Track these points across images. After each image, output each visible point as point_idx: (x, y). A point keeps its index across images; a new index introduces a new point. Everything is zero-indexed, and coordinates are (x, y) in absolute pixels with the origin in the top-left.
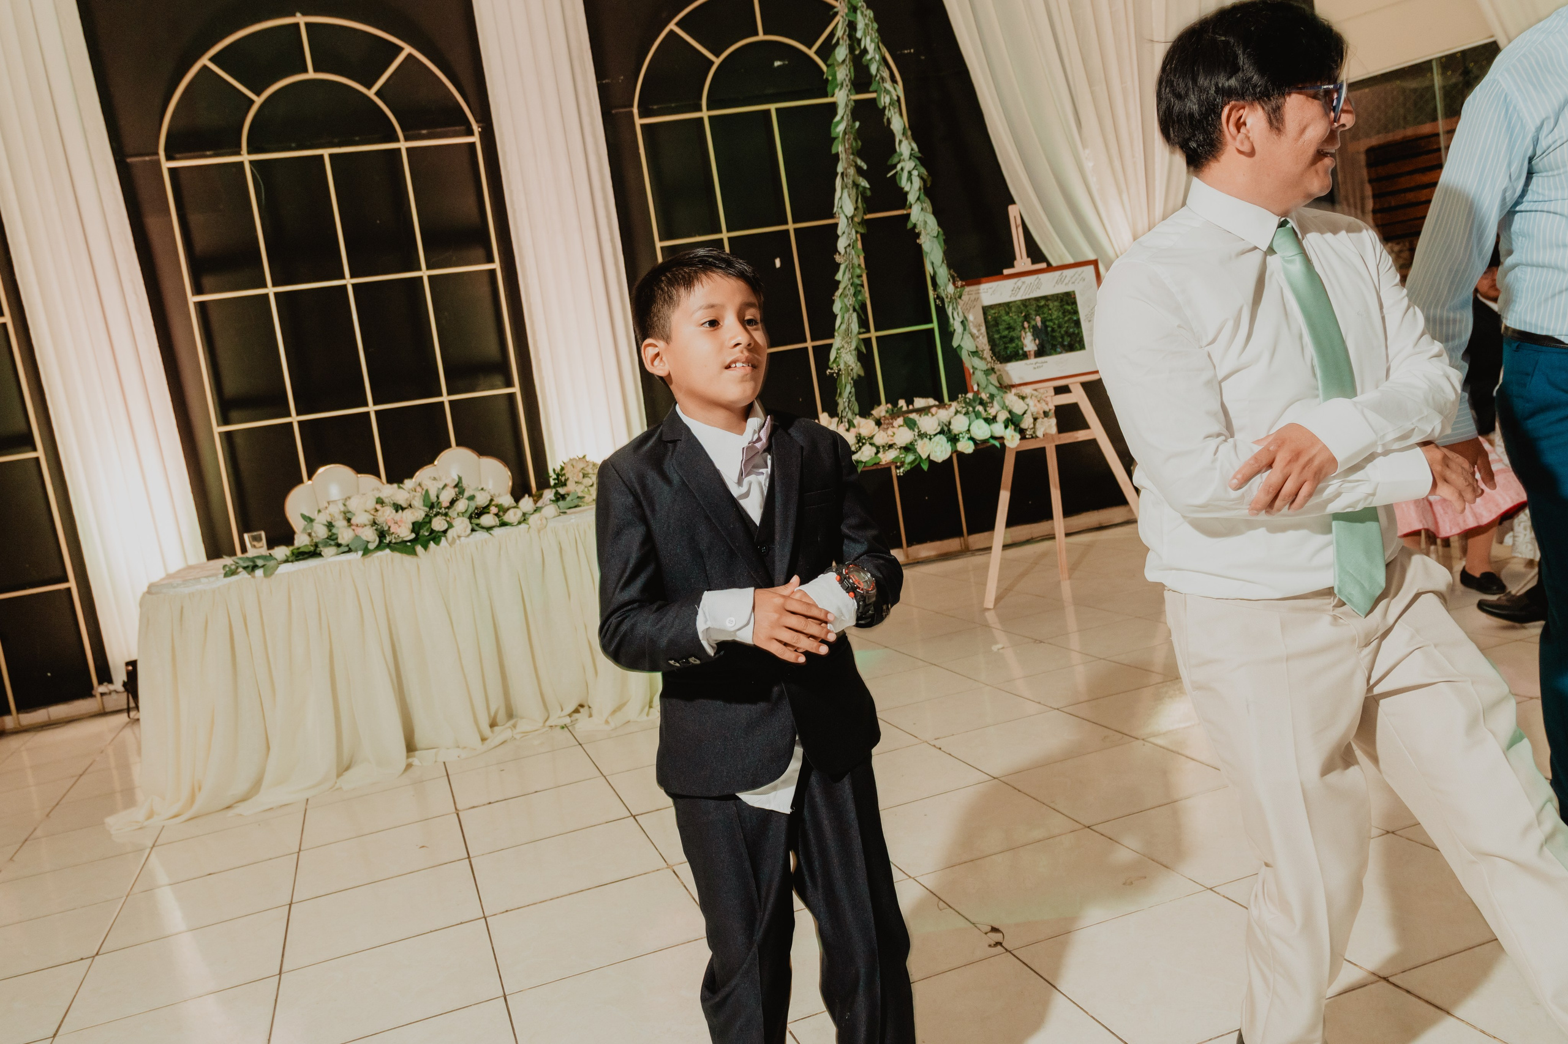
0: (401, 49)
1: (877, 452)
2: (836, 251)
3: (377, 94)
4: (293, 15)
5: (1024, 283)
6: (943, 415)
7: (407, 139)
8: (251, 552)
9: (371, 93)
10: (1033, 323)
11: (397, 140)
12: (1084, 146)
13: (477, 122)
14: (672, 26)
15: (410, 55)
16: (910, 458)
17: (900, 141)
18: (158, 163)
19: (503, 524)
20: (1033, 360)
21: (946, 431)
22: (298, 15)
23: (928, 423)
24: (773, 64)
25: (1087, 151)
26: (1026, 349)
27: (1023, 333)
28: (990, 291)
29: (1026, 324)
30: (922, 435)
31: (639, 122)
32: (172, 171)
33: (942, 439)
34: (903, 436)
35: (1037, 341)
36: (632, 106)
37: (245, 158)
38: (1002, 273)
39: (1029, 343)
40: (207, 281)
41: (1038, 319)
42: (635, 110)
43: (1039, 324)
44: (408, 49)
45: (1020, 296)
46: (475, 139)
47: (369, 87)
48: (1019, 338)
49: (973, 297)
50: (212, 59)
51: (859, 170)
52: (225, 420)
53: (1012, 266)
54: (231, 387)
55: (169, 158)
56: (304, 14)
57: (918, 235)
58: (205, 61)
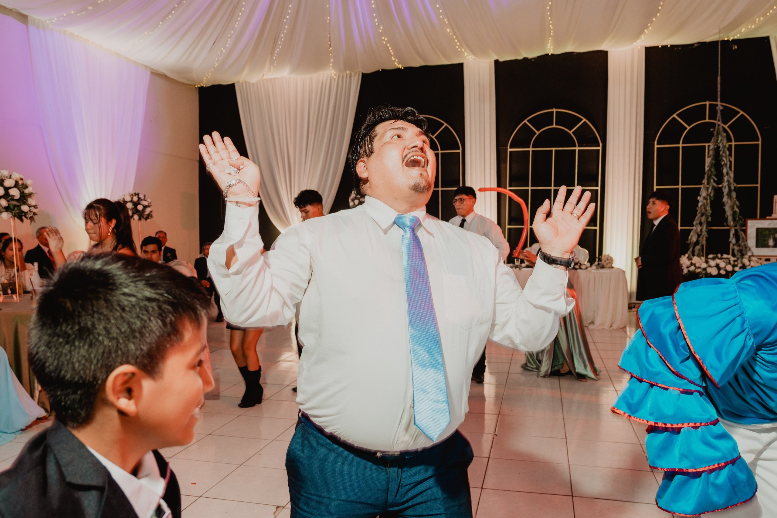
0: (582, 120)
1: (695, 269)
2: (697, 206)
3: (573, 133)
4: (552, 108)
5: (773, 222)
6: (718, 261)
7: (579, 146)
8: (516, 264)
9: (571, 132)
10: (774, 236)
11: (575, 146)
13: (602, 142)
14: (675, 116)
15: (585, 122)
16: (704, 272)
17: (725, 176)
18: (507, 149)
19: (580, 268)
20: (771, 249)
21: (717, 266)
22: (554, 108)
23: (712, 263)
24: (710, 130)
26: (769, 244)
27: (770, 239)
28: (760, 223)
29: (771, 236)
30: (710, 266)
31: (656, 146)
32: (510, 152)
33: (716, 268)
34: (704, 265)
35: (774, 242)
36: (654, 141)
37: (531, 149)
38: (767, 218)
39: (771, 243)
40: (513, 184)
42: (656, 143)
44: (584, 120)
45: (771, 226)
46: (600, 148)
47: (570, 130)
48: (768, 240)
50: (528, 121)
51: (714, 181)
52: (509, 224)
53: (771, 216)
54: (513, 214)
55: (510, 148)
56: (556, 108)
57: (725, 206)
58: (526, 121)
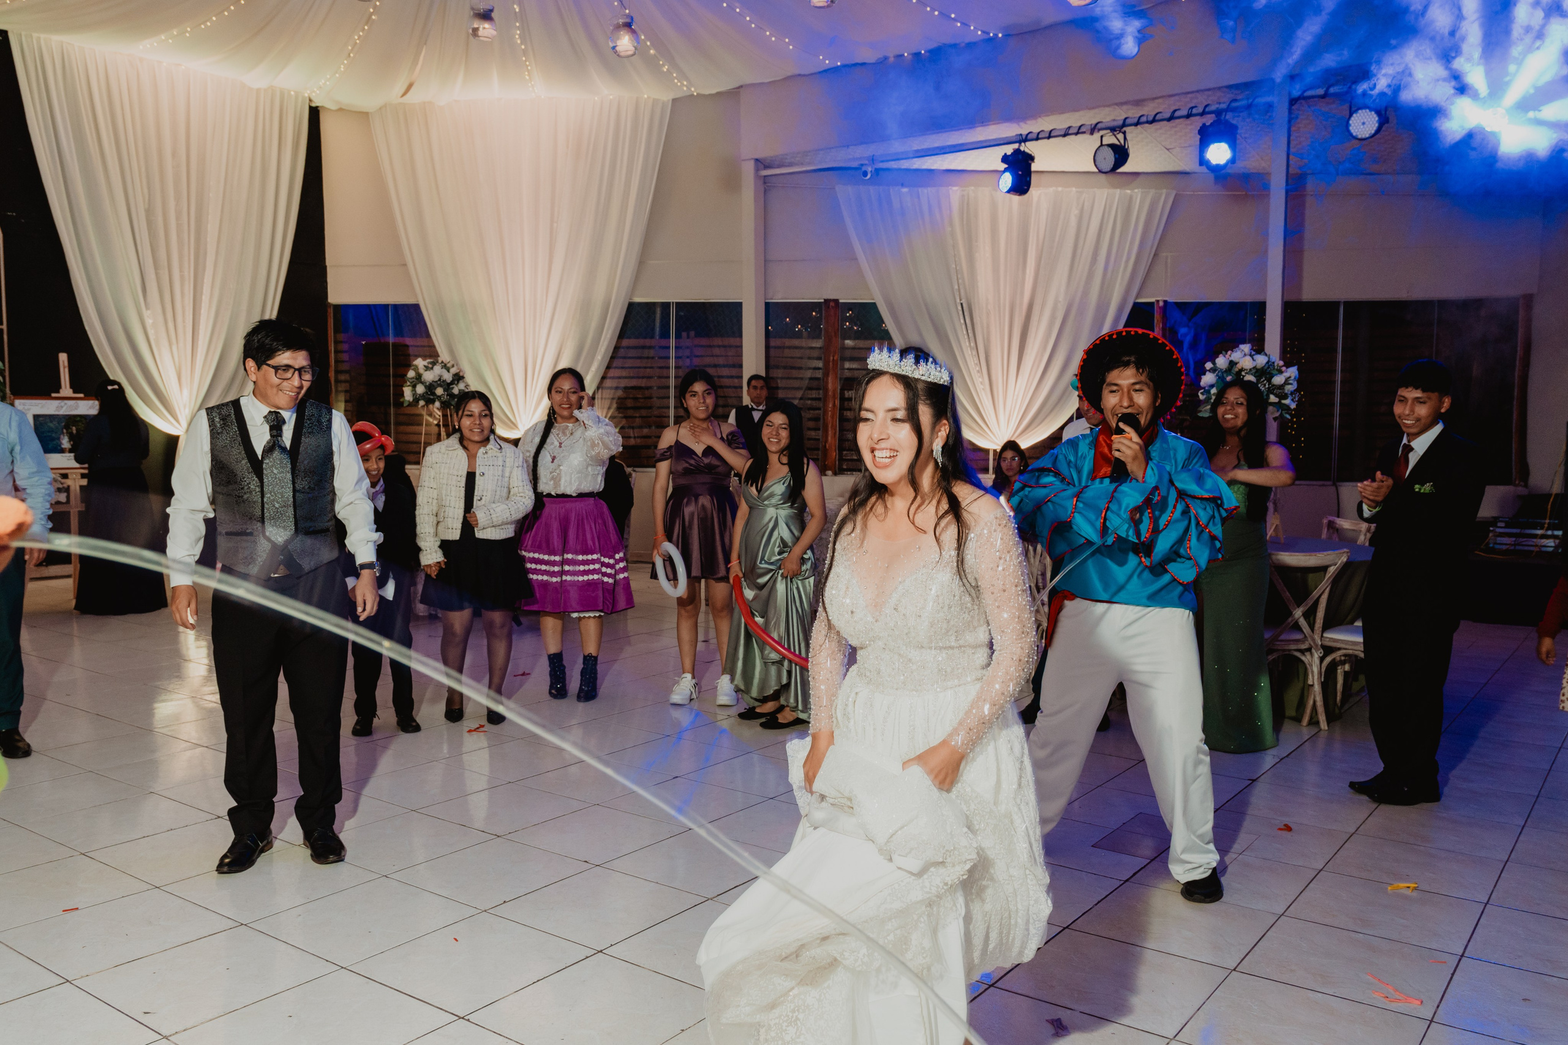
5: (66, 404)
10: (70, 431)
12: (147, 308)
20: (67, 455)
25: (149, 312)
26: (63, 446)
27: (62, 436)
28: (40, 405)
29: (65, 431)
35: (72, 443)
38: (50, 395)
39: (64, 443)
41: (74, 428)
43: (74, 432)
45: (62, 412)
48: (59, 439)
49: (26, 407)
53: (58, 392)
